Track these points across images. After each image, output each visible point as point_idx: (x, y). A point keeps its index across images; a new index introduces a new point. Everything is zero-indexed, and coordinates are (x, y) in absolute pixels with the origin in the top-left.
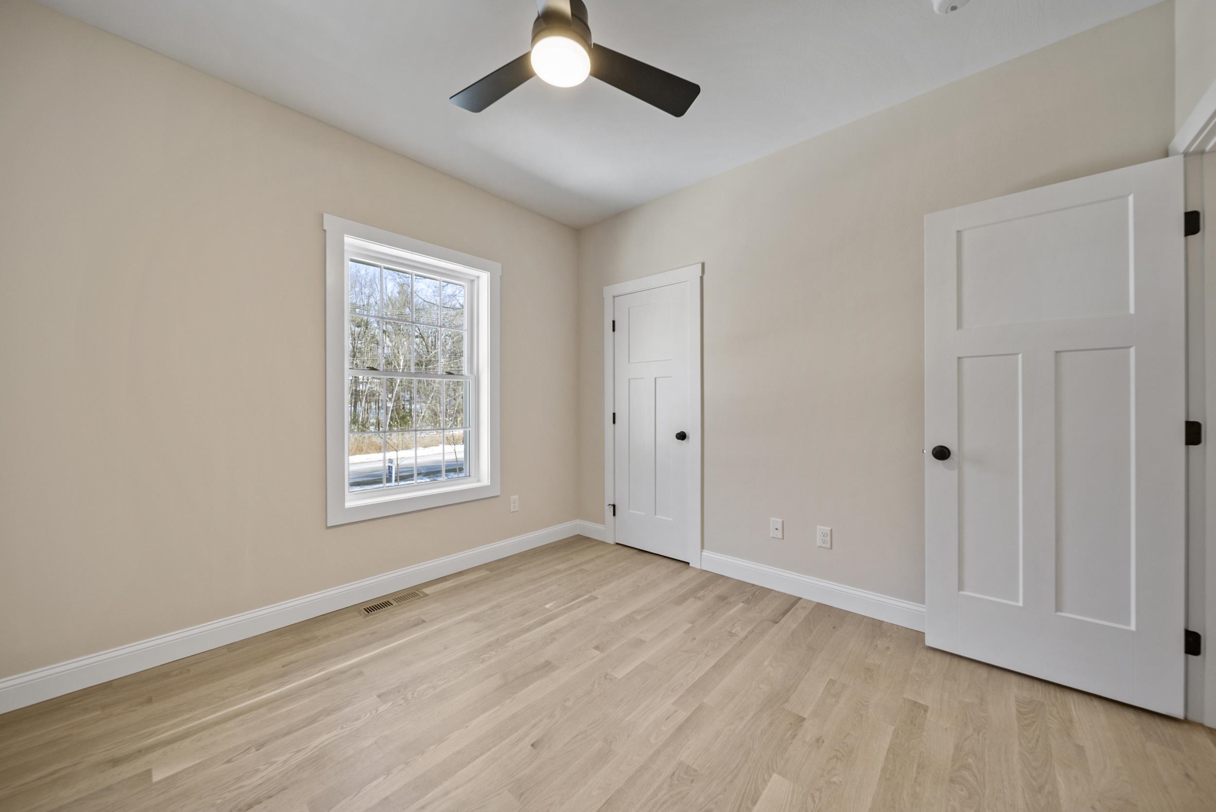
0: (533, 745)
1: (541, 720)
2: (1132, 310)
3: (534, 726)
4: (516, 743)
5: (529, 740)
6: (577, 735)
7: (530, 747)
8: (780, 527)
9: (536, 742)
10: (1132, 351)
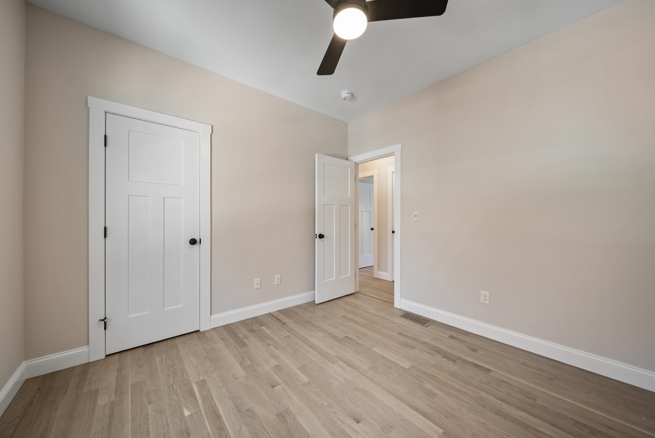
0: (358, 423)
1: (338, 418)
2: (349, 197)
3: (343, 422)
4: (356, 432)
5: (354, 425)
6: (351, 401)
7: (359, 424)
8: (259, 283)
9: (355, 421)
10: (349, 206)
